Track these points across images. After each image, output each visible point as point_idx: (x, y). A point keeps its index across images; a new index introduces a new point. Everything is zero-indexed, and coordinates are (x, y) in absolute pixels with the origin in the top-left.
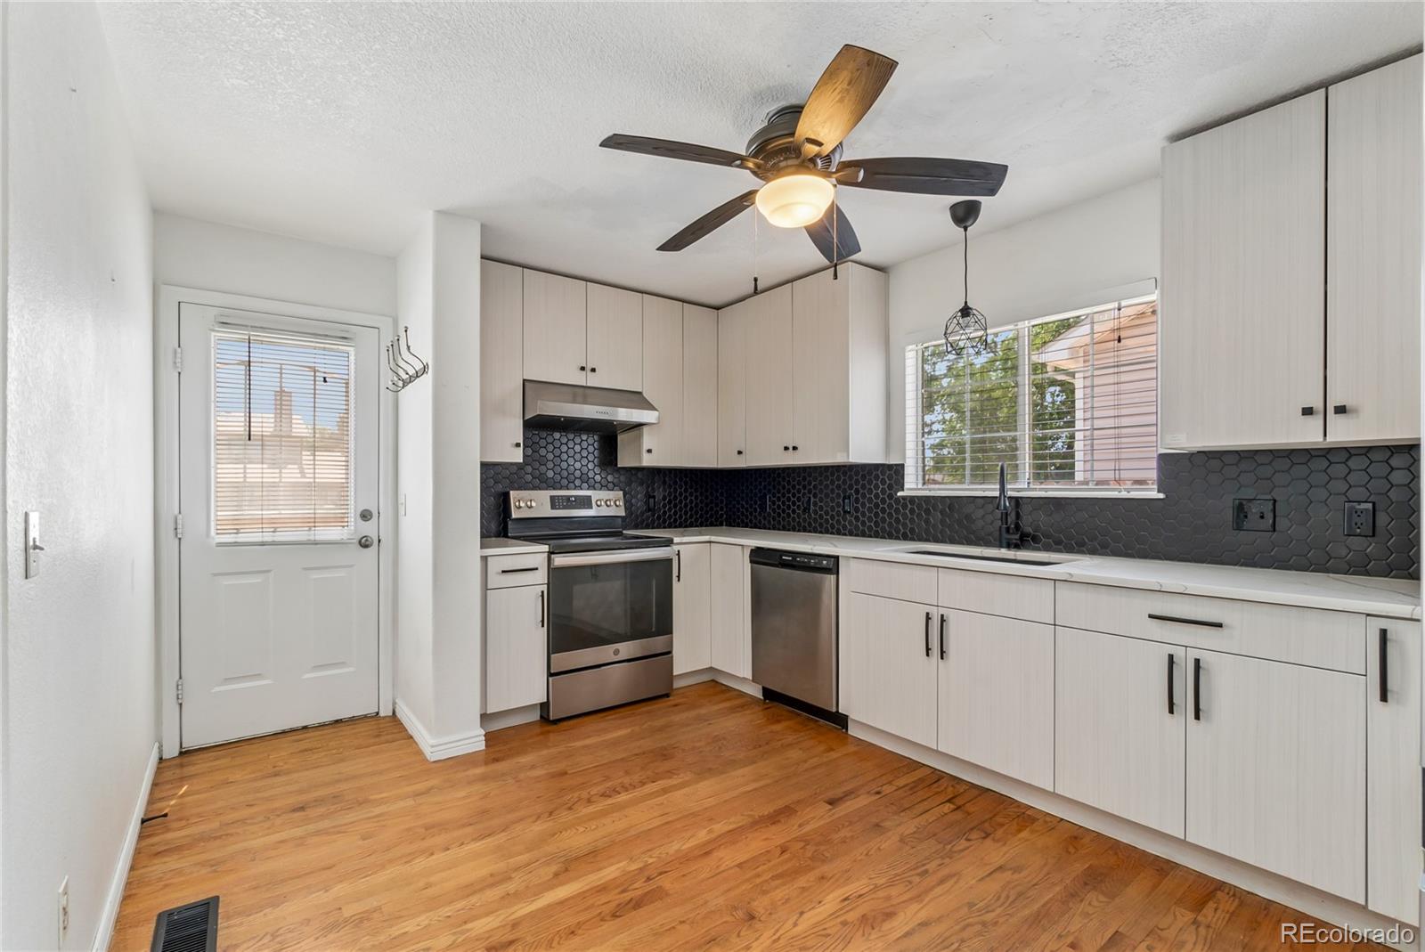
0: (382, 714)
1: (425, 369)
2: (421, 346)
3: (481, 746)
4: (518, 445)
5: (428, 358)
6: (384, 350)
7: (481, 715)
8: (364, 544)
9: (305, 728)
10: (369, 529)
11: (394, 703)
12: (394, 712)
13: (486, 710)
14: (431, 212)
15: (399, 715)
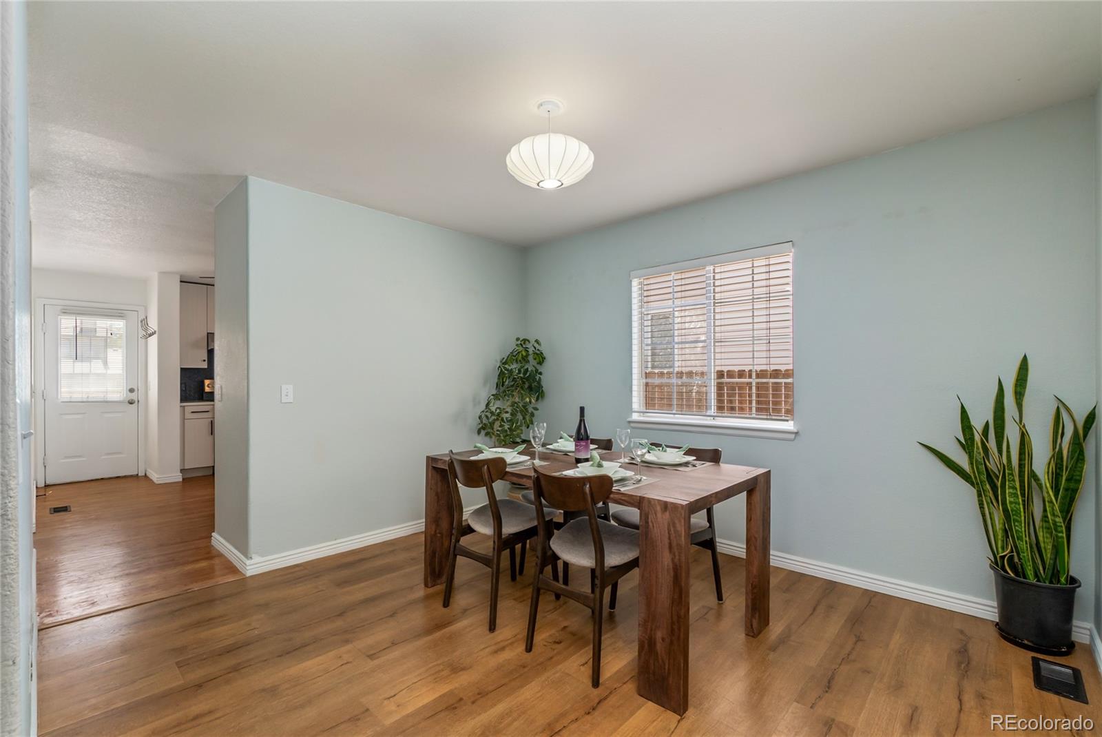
0: (140, 475)
1: (155, 333)
2: (153, 324)
3: (181, 480)
4: (204, 361)
5: (156, 329)
6: (139, 322)
7: (181, 470)
8: (131, 403)
9: (102, 479)
10: (133, 396)
11: (146, 471)
12: (146, 474)
13: (184, 466)
14: (156, 274)
15: (147, 474)
